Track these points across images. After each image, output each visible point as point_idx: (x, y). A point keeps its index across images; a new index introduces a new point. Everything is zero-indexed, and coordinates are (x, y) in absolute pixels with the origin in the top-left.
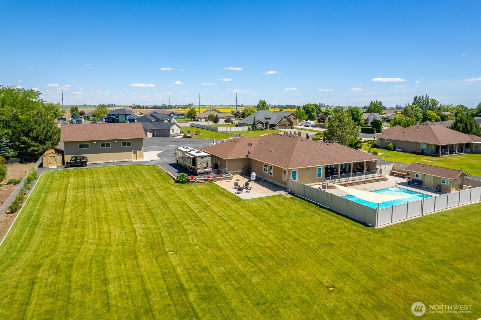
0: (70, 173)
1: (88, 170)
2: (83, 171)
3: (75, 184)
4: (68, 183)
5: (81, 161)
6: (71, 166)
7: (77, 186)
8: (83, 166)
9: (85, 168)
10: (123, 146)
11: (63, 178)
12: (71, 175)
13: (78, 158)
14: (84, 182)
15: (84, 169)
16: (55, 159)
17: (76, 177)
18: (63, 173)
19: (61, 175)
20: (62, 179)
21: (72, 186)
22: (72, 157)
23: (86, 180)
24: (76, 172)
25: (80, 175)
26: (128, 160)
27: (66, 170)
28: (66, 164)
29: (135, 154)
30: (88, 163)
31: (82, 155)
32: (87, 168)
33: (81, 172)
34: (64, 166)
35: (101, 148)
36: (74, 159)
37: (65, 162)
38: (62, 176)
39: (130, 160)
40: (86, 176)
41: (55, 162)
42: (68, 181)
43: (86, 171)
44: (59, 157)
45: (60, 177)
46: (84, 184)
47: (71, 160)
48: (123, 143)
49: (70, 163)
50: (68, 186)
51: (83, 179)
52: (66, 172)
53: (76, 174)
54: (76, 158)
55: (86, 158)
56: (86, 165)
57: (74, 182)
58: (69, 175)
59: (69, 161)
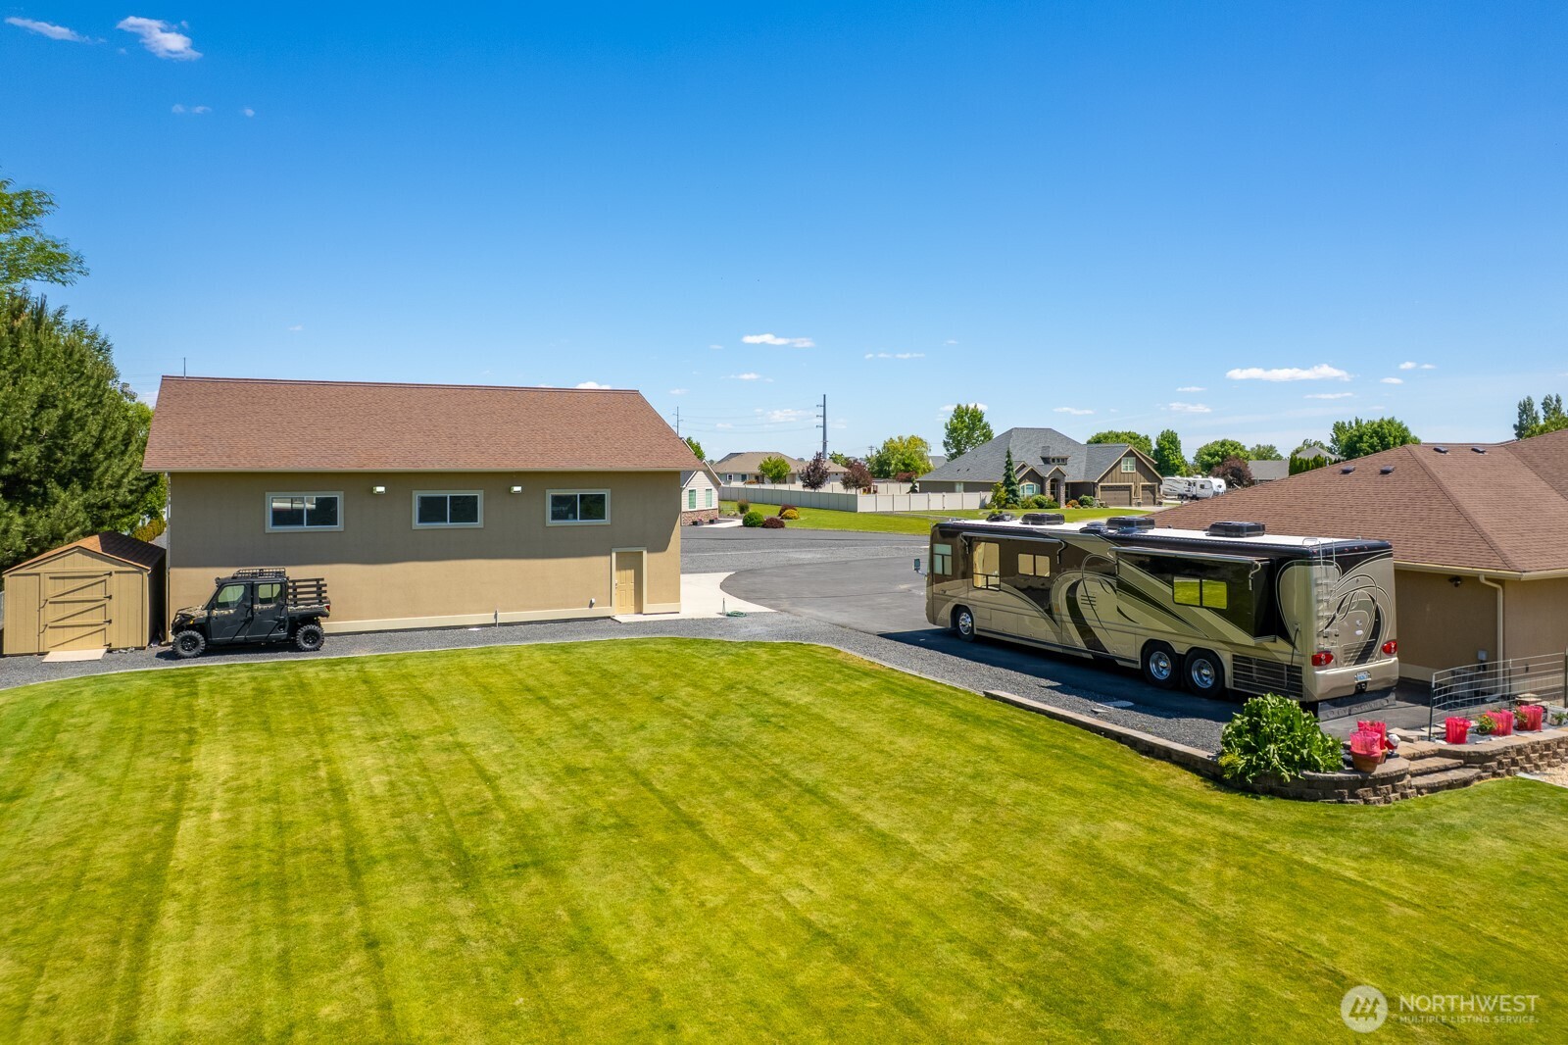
0: (202, 702)
1: (341, 675)
2: (304, 686)
3: (248, 815)
4: (179, 797)
5: (281, 607)
6: (213, 649)
7: (266, 837)
8: (300, 649)
9: (313, 664)
10: (555, 516)
11: (136, 748)
12: (209, 721)
13: (264, 592)
14: (338, 791)
15: (307, 666)
16: (97, 593)
17: (253, 738)
18: (146, 697)
19: (122, 712)
20: (120, 756)
21: (221, 837)
22: (222, 585)
23: (348, 770)
24: (248, 690)
25: (286, 718)
26: (584, 612)
27: (167, 676)
28: (177, 629)
29: (631, 573)
30: (327, 626)
31: (293, 572)
32: (331, 665)
33: (289, 689)
34: (157, 649)
35: (416, 524)
36: (233, 594)
37: (172, 617)
38: (132, 722)
39: (596, 612)
40: (336, 722)
41: (96, 617)
42: (183, 779)
43: (323, 682)
44: (130, 586)
45: (110, 738)
46: (346, 818)
47: (213, 604)
48: (557, 500)
49: (202, 627)
50: (168, 843)
51: (318, 753)
52: (170, 692)
53: (252, 710)
54: (251, 589)
55: (319, 587)
56: (316, 638)
57: (237, 792)
58: (192, 717)
59: (199, 612)
